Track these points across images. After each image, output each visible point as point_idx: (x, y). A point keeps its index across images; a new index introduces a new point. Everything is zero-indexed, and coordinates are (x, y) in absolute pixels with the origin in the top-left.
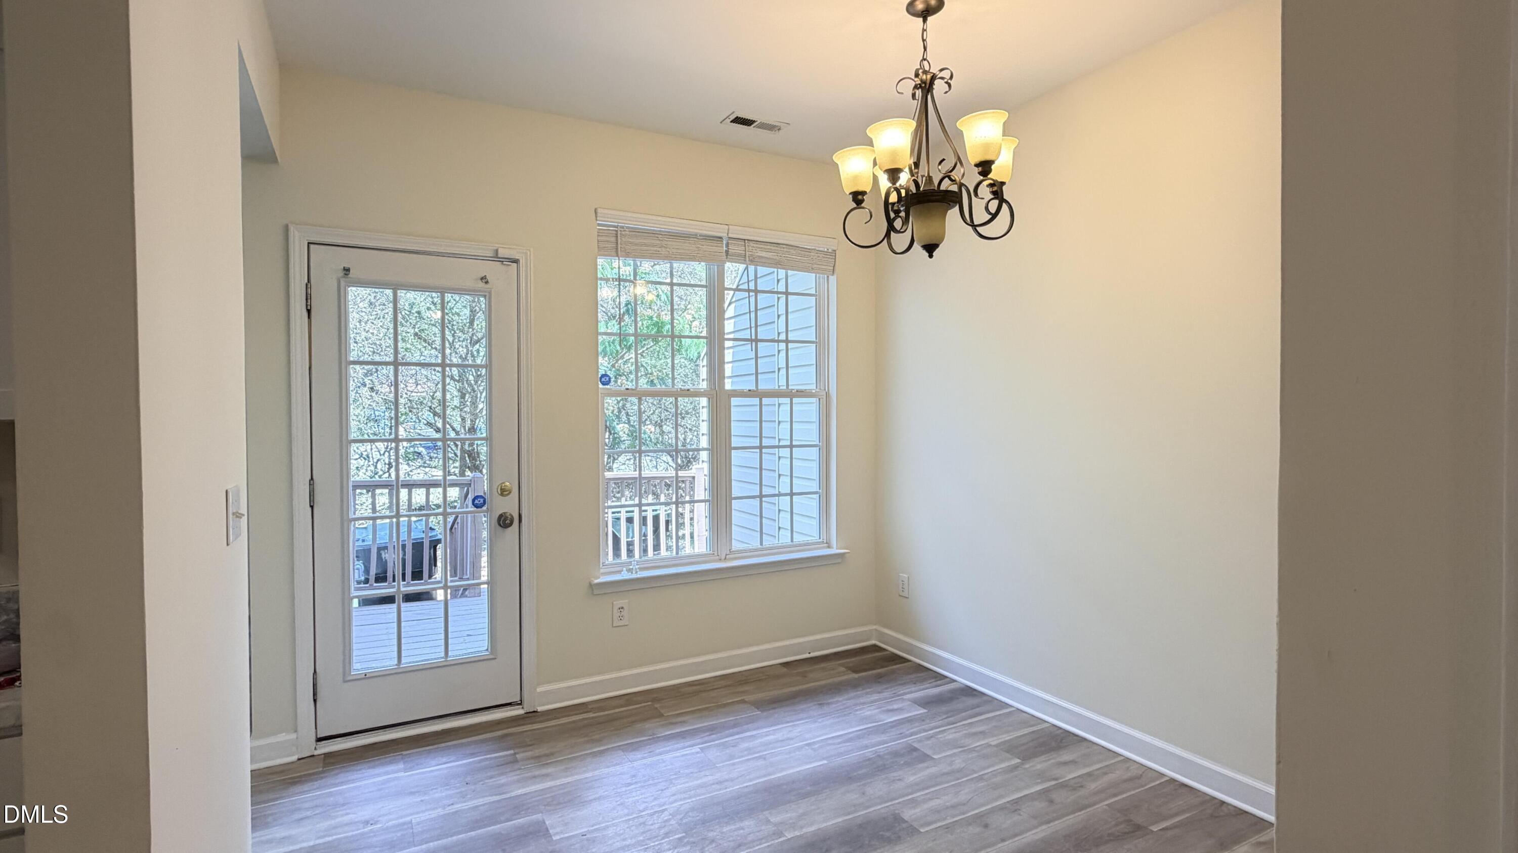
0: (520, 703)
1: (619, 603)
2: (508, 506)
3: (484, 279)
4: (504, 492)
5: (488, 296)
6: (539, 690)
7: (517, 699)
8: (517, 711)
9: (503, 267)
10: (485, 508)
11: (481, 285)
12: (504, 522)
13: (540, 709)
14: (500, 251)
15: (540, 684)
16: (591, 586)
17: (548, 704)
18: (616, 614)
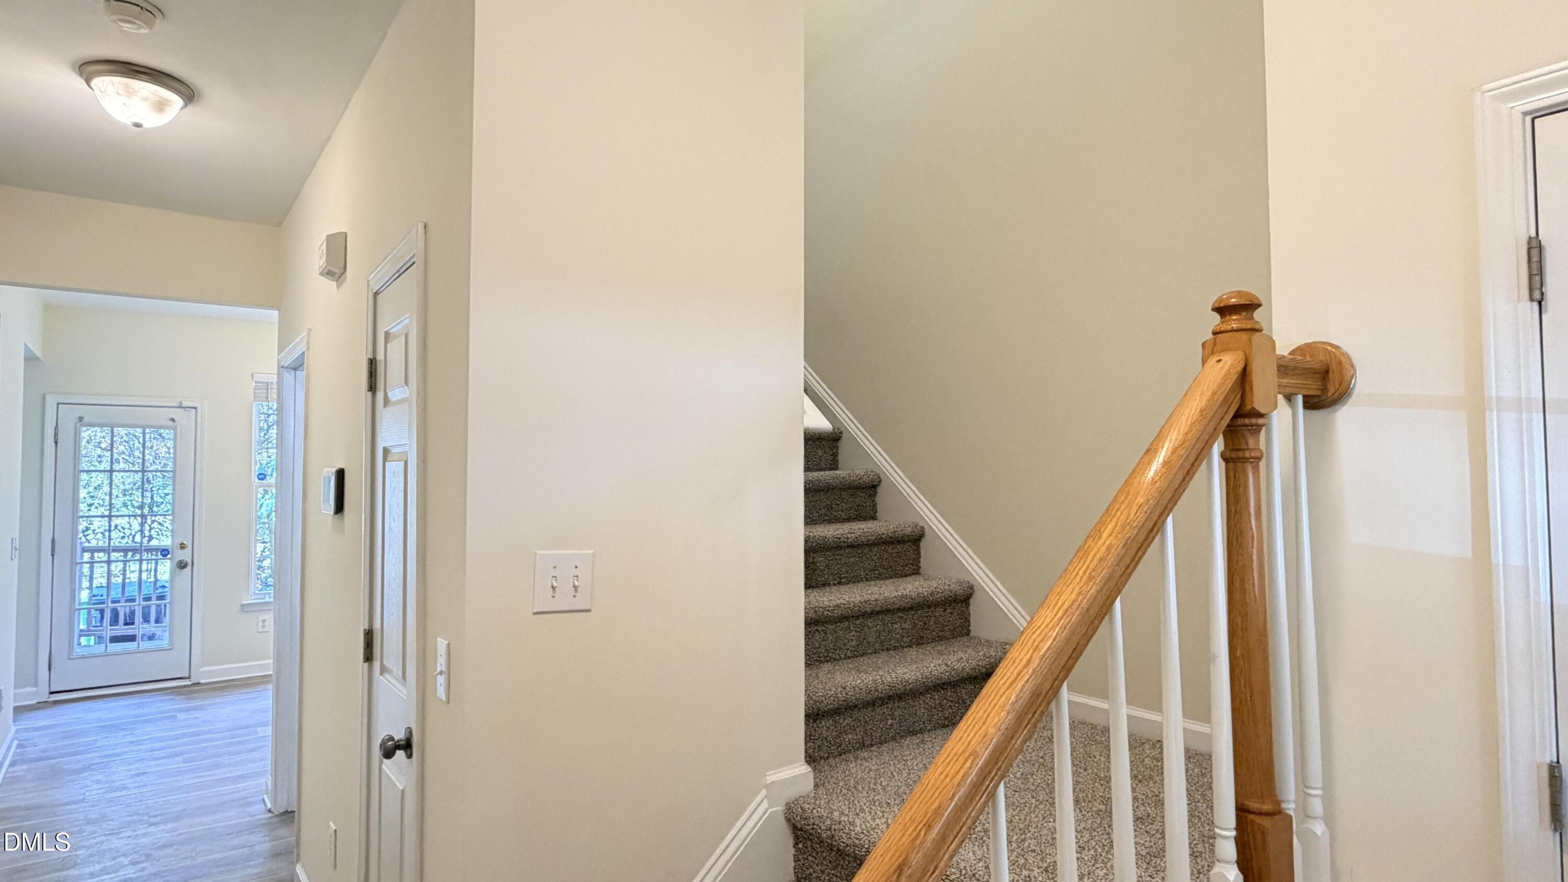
0: (189, 678)
1: (262, 618)
2: (185, 555)
3: (173, 420)
4: (183, 547)
5: (175, 429)
6: (202, 670)
7: (187, 675)
8: (187, 682)
9: (186, 412)
10: (169, 556)
11: (171, 423)
12: (182, 565)
13: (202, 681)
14: (183, 403)
15: (203, 665)
16: (243, 606)
17: (208, 678)
18: (261, 624)
